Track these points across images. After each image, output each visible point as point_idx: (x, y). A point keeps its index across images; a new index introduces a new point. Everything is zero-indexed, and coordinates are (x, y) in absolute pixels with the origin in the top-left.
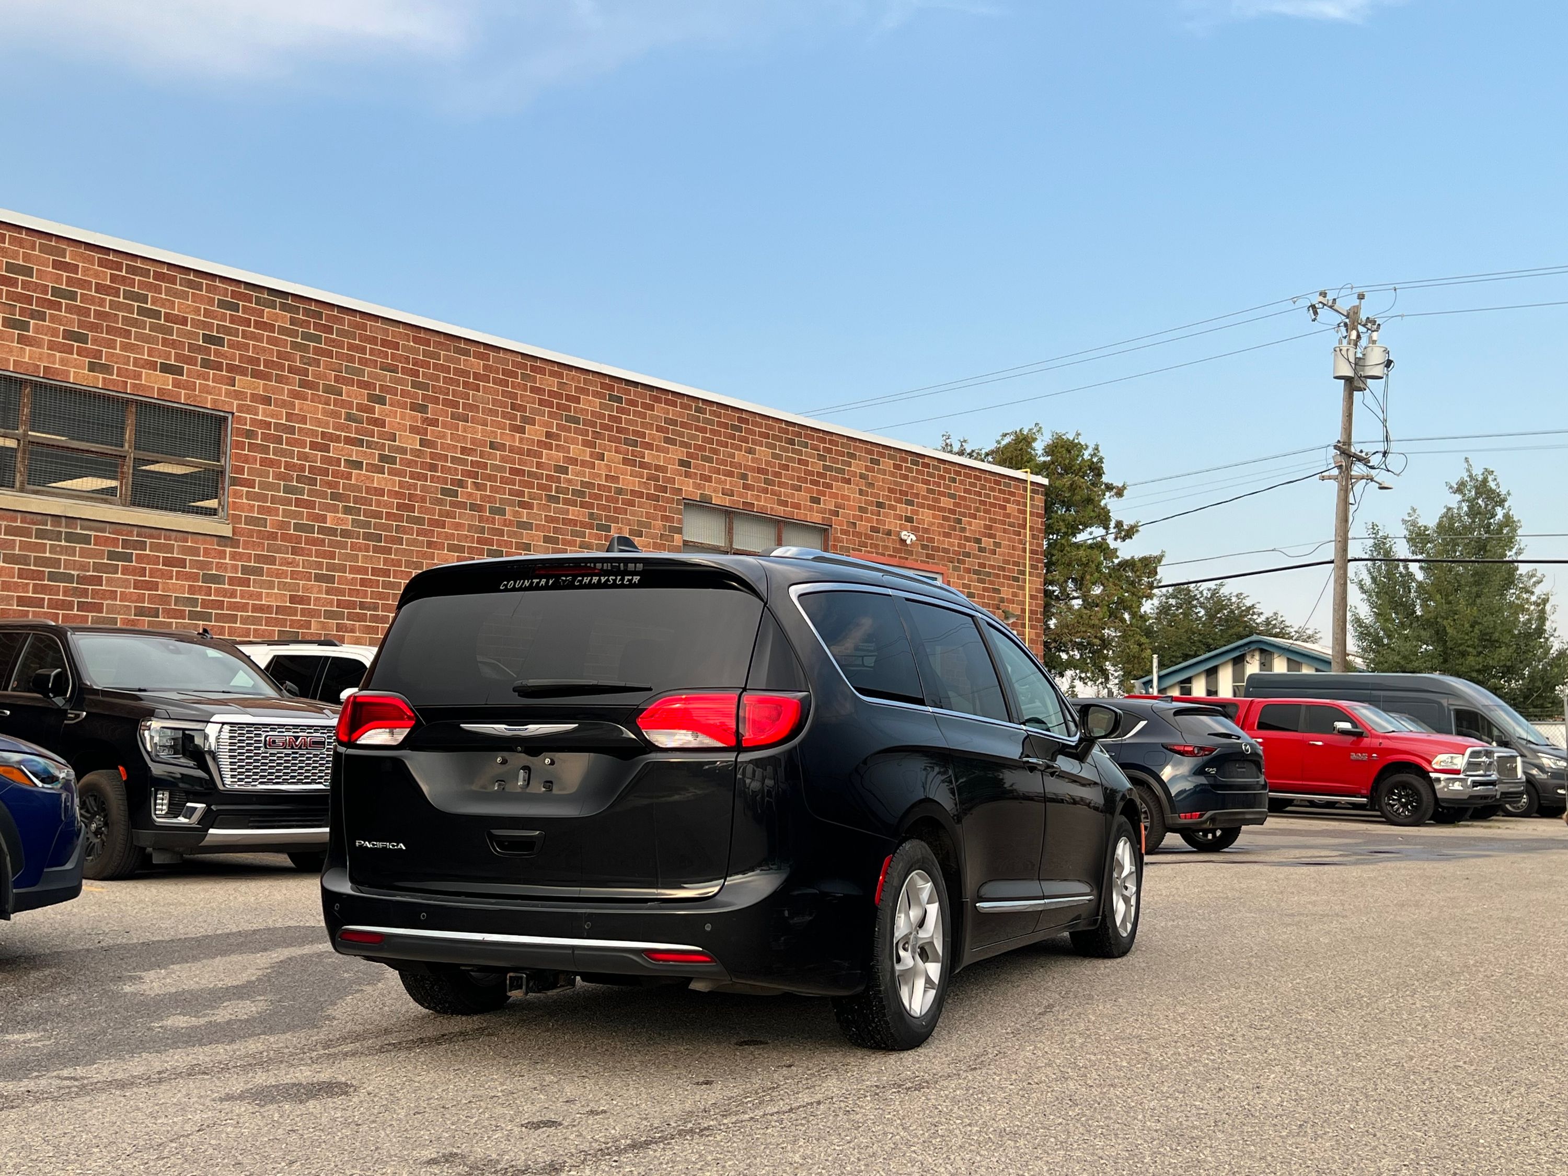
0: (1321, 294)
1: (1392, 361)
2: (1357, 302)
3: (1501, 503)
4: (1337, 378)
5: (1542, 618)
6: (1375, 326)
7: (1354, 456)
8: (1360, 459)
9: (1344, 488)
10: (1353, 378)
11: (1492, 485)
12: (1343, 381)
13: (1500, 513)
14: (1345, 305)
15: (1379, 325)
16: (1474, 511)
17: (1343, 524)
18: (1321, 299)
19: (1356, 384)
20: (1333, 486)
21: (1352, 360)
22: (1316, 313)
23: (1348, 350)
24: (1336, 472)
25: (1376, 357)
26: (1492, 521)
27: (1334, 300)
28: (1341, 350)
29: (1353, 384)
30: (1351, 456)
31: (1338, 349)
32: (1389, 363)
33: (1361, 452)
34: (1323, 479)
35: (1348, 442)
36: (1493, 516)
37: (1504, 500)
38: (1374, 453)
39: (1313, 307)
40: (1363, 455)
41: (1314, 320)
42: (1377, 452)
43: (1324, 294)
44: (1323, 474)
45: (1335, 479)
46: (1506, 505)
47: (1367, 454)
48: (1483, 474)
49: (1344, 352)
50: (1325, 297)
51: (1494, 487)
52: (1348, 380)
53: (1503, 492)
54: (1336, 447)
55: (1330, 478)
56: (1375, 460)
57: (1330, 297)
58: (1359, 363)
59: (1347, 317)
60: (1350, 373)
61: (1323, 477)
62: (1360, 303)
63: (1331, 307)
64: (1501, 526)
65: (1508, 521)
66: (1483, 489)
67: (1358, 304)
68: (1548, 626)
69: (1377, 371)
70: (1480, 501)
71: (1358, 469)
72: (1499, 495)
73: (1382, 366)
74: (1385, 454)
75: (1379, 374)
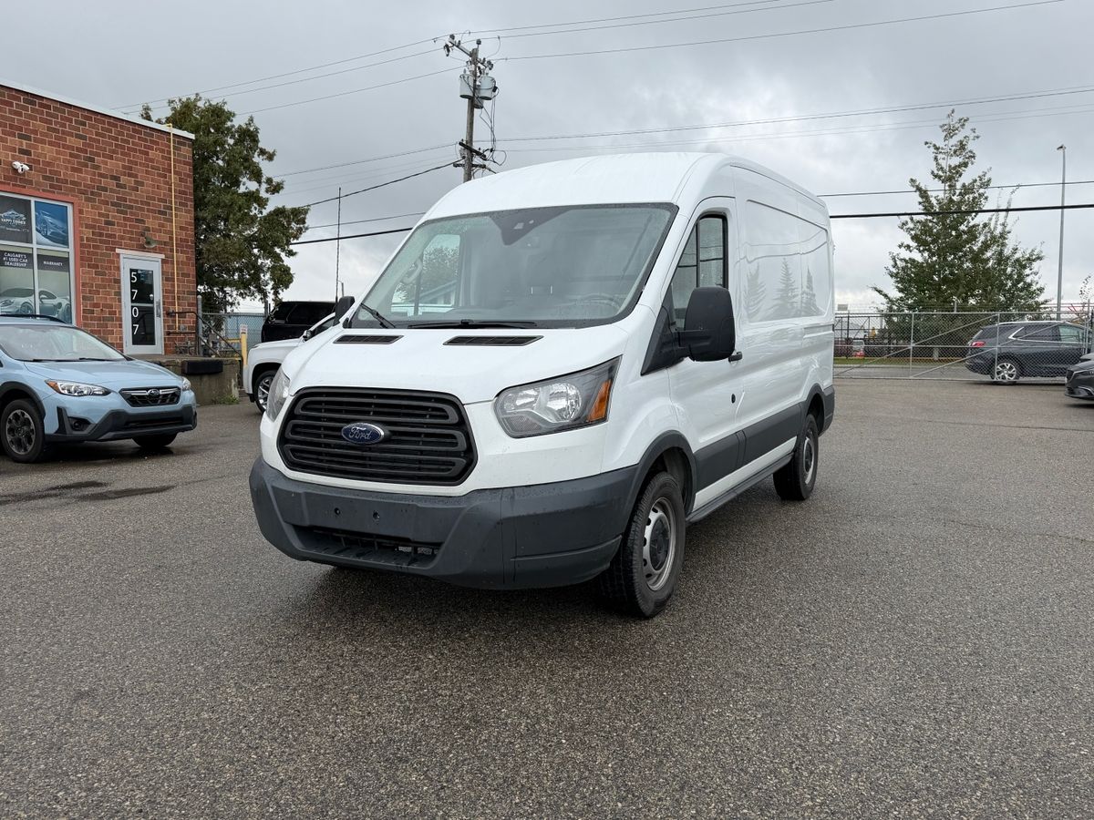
1: (497, 88)
2: (476, 46)
4: (462, 96)
7: (476, 151)
8: (478, 154)
9: (468, 172)
10: (473, 98)
12: (467, 99)
14: (470, 47)
20: (462, 171)
21: (472, 85)
22: (448, 51)
24: (463, 162)
25: (487, 84)
27: (460, 41)
28: (464, 77)
29: (475, 102)
30: (472, 151)
32: (495, 89)
33: (479, 149)
34: (456, 166)
35: (470, 142)
38: (487, 150)
39: (447, 46)
40: (481, 151)
41: (447, 56)
43: (452, 37)
44: (456, 163)
45: (462, 167)
49: (466, 79)
52: (470, 99)
54: (461, 144)
55: (459, 166)
56: (487, 154)
57: (457, 39)
58: (476, 88)
59: (470, 55)
60: (471, 94)
62: (478, 46)
63: (458, 47)
69: (488, 94)
71: (477, 160)
73: (491, 91)
74: (493, 150)
75: (489, 96)
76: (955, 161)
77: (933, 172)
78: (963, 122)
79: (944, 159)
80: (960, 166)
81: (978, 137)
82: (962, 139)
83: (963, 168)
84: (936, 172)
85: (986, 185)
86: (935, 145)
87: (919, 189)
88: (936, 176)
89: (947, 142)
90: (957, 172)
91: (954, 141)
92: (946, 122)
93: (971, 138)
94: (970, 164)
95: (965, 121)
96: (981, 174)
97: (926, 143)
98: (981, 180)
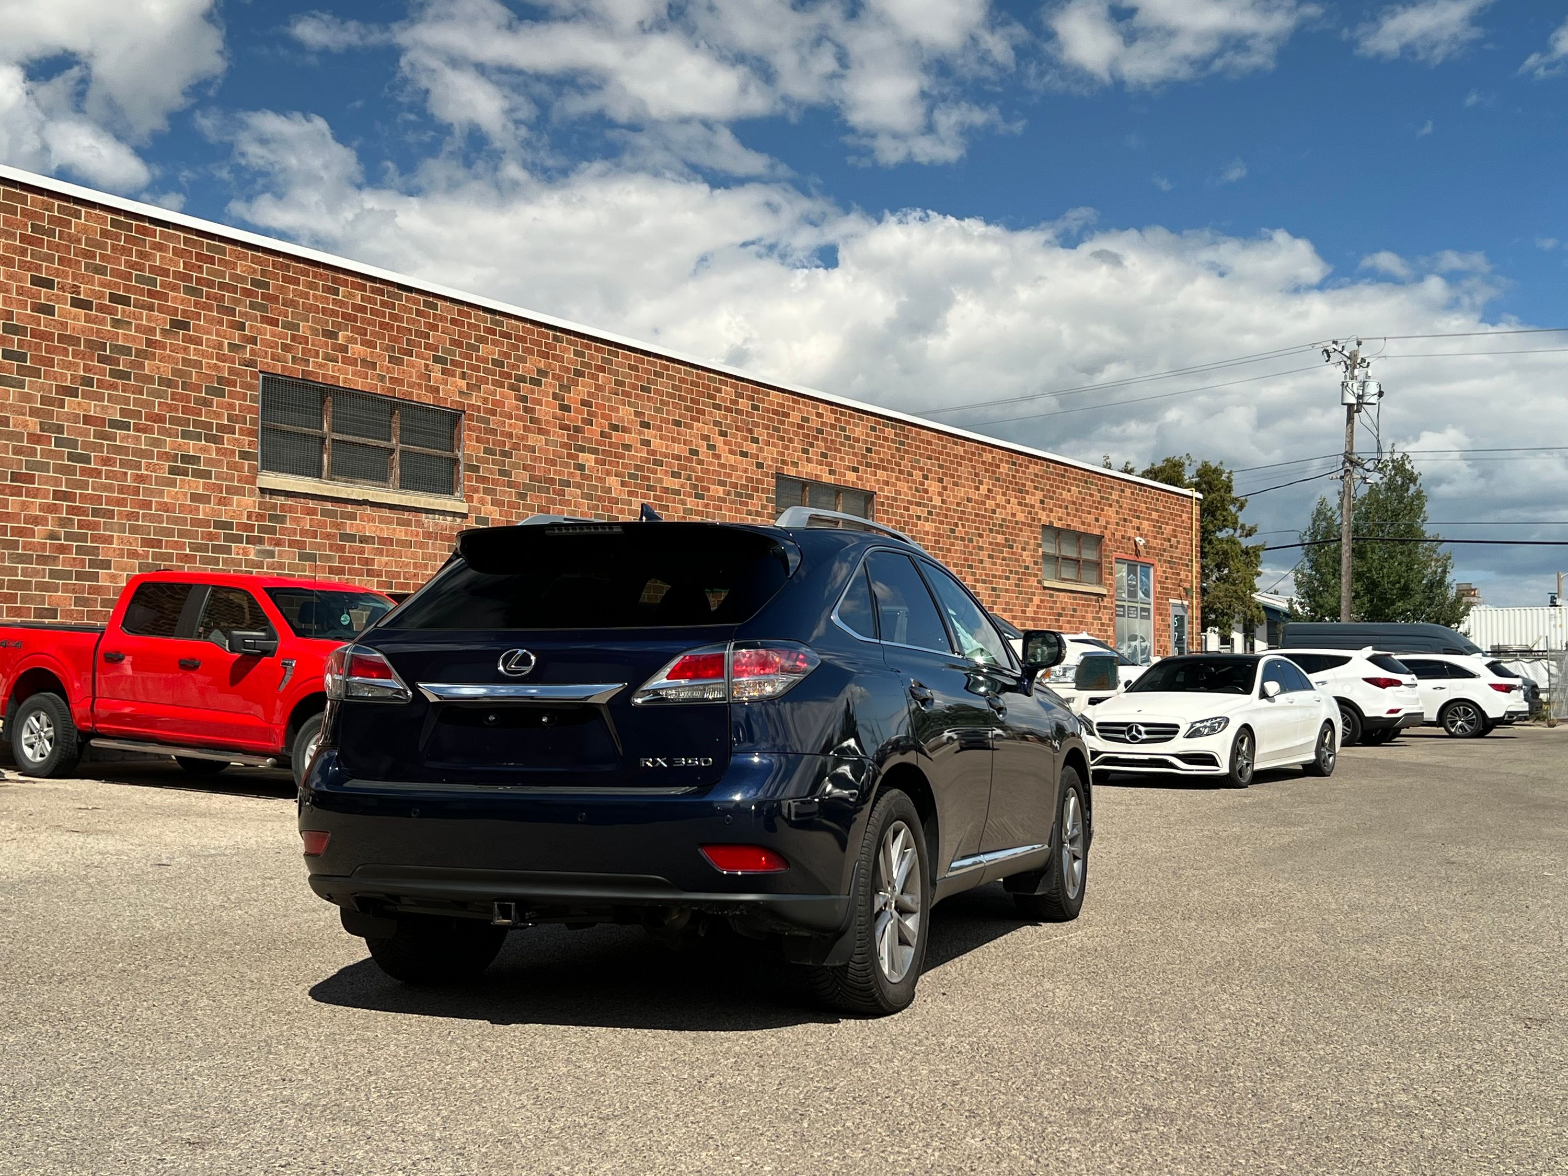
1: (1383, 393)
3: (1414, 481)
4: (1343, 404)
5: (1445, 570)
6: (1366, 364)
7: (1356, 462)
8: (1358, 465)
9: (1347, 487)
10: (1355, 404)
11: (1408, 467)
12: (1346, 407)
13: (1412, 489)
14: (1348, 351)
16: (1390, 487)
18: (1334, 346)
19: (1356, 409)
21: (1356, 392)
22: (1329, 356)
23: (1352, 384)
24: (1341, 474)
25: (1372, 389)
26: (1406, 494)
28: (1348, 382)
29: (1353, 409)
30: (1352, 462)
31: (1345, 383)
33: (1359, 459)
35: (1351, 453)
36: (1407, 490)
37: (1416, 479)
39: (1327, 351)
45: (1340, 479)
46: (1418, 483)
47: (1362, 461)
48: (1401, 458)
49: (1350, 386)
50: (1336, 344)
51: (1410, 468)
52: (1350, 406)
53: (1416, 472)
54: (1342, 455)
56: (1371, 464)
58: (1360, 394)
59: (1349, 358)
60: (1353, 401)
64: (1413, 498)
65: (1419, 496)
66: (1399, 467)
69: (1374, 400)
70: (1397, 479)
71: (1357, 473)
72: (1413, 474)
73: (1375, 396)
75: (1375, 402)
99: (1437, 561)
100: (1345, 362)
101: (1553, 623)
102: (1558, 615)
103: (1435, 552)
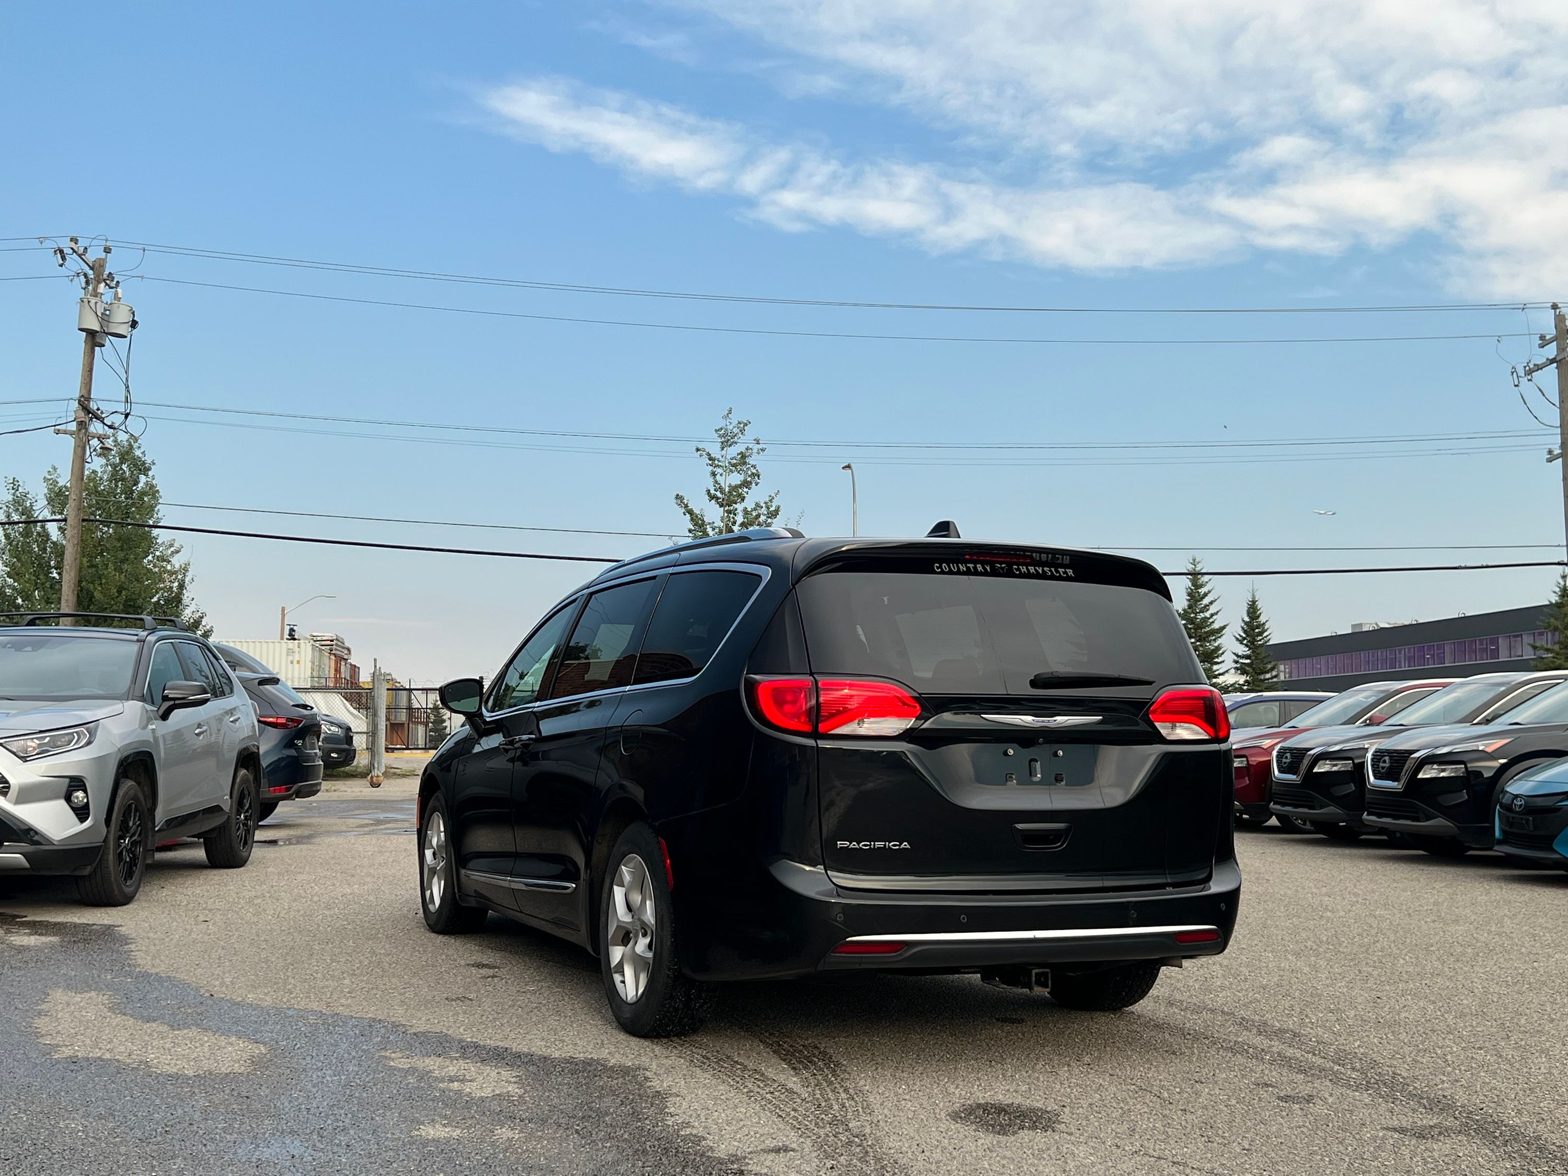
0: (72, 240)
1: (137, 322)
2: (104, 255)
3: (145, 470)
4: (81, 330)
5: (182, 586)
6: (115, 283)
7: (93, 413)
8: (98, 418)
9: (81, 444)
10: (98, 332)
11: (138, 453)
12: (84, 334)
13: (143, 479)
14: (91, 257)
15: (118, 282)
16: (116, 476)
17: (79, 482)
18: (73, 245)
19: (98, 340)
20: (70, 442)
21: (100, 314)
22: (63, 258)
23: (96, 303)
24: (73, 427)
25: (121, 316)
26: (134, 488)
27: (86, 248)
28: (89, 302)
29: (94, 339)
30: (89, 412)
31: (85, 300)
32: (134, 324)
33: (98, 409)
34: (58, 432)
35: (88, 399)
36: (136, 483)
37: (149, 469)
38: (113, 413)
39: (61, 252)
40: (99, 412)
41: (61, 265)
42: (116, 412)
43: (74, 240)
44: (57, 427)
45: (71, 435)
46: (150, 473)
47: (102, 413)
48: (127, 441)
49: (92, 304)
50: (76, 243)
51: (139, 455)
52: (91, 334)
53: (149, 461)
54: (79, 401)
55: (65, 432)
57: (80, 245)
58: (105, 318)
59: (92, 268)
60: (96, 327)
61: (59, 430)
62: (106, 256)
63: (80, 256)
64: (143, 493)
65: (152, 491)
66: (126, 454)
67: (104, 257)
68: (186, 597)
69: (122, 330)
70: (124, 467)
71: (96, 427)
72: (144, 463)
73: (126, 325)
74: (127, 415)
75: (125, 334)
76: (736, 479)
77: (708, 492)
78: (743, 426)
79: (721, 475)
80: (740, 486)
81: (763, 450)
82: (743, 450)
83: (745, 490)
84: (712, 492)
85: (774, 514)
86: (709, 454)
87: (690, 512)
88: (712, 497)
89: (724, 452)
90: (740, 495)
91: (733, 452)
92: (722, 423)
93: (755, 451)
94: (754, 484)
95: (746, 425)
96: (767, 499)
97: (698, 450)
98: (768, 508)
99: (171, 573)
100: (86, 275)
101: (290, 658)
102: (297, 649)
103: (169, 562)
